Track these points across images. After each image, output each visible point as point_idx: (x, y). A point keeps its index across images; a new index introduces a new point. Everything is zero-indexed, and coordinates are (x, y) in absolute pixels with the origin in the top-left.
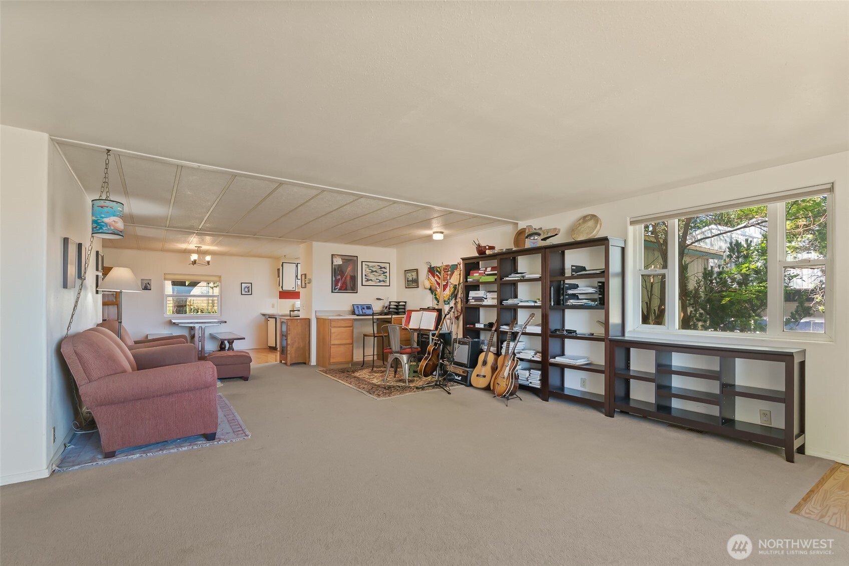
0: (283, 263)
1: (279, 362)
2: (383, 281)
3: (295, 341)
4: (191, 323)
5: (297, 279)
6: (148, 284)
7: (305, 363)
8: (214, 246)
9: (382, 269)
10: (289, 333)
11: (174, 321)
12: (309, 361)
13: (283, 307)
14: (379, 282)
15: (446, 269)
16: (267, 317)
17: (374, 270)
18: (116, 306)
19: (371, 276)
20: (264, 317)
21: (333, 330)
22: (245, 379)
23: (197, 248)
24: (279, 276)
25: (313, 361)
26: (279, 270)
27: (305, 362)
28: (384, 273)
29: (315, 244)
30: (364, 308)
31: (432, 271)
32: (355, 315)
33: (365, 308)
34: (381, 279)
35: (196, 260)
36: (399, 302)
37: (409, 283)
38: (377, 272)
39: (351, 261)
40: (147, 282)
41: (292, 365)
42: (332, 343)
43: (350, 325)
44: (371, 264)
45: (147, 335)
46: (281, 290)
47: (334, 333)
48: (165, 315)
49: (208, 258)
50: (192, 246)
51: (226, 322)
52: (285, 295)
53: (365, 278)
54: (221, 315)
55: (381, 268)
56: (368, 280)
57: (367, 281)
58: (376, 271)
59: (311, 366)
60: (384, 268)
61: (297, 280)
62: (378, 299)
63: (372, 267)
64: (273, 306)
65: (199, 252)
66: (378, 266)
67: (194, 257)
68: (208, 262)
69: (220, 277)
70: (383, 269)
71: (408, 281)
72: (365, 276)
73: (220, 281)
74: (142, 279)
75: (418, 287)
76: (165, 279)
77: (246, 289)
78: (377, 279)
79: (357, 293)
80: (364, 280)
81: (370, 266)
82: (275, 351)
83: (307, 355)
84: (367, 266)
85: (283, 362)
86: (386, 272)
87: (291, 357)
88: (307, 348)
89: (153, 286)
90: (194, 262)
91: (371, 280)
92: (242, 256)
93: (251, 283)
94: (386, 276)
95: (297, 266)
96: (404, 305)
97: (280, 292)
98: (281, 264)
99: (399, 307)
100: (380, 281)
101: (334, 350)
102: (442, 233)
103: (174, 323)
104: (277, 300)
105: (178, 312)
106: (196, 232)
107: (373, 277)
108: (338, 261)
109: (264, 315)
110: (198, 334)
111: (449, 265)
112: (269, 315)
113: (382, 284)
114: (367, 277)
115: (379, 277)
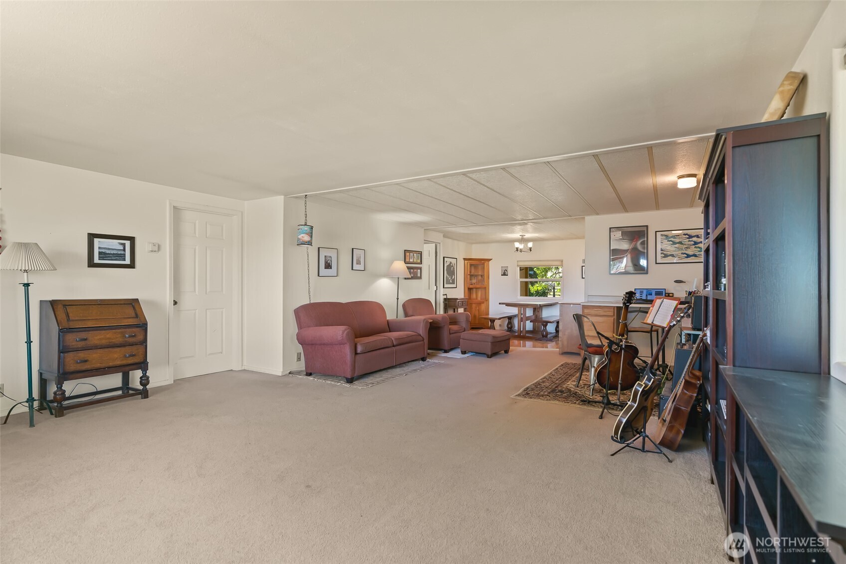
2: (695, 256)
17: (678, 241)
19: (672, 250)
23: (521, 237)
28: (696, 243)
29: (588, 218)
30: (651, 294)
33: (654, 293)
34: (690, 253)
38: (682, 244)
39: (637, 232)
40: (505, 269)
44: (671, 234)
50: (516, 236)
53: (661, 253)
55: (690, 237)
56: (666, 256)
57: (664, 257)
58: (680, 243)
60: (698, 236)
62: (677, 281)
63: (674, 237)
65: (523, 240)
66: (685, 235)
69: (562, 261)
70: (695, 239)
72: (662, 250)
73: (562, 265)
78: (682, 254)
79: (646, 273)
80: (659, 255)
84: (664, 237)
86: (701, 242)
92: (562, 239)
94: (701, 248)
100: (688, 256)
102: (694, 176)
107: (675, 251)
108: (617, 236)
113: (693, 259)
114: (665, 252)
115: (686, 250)
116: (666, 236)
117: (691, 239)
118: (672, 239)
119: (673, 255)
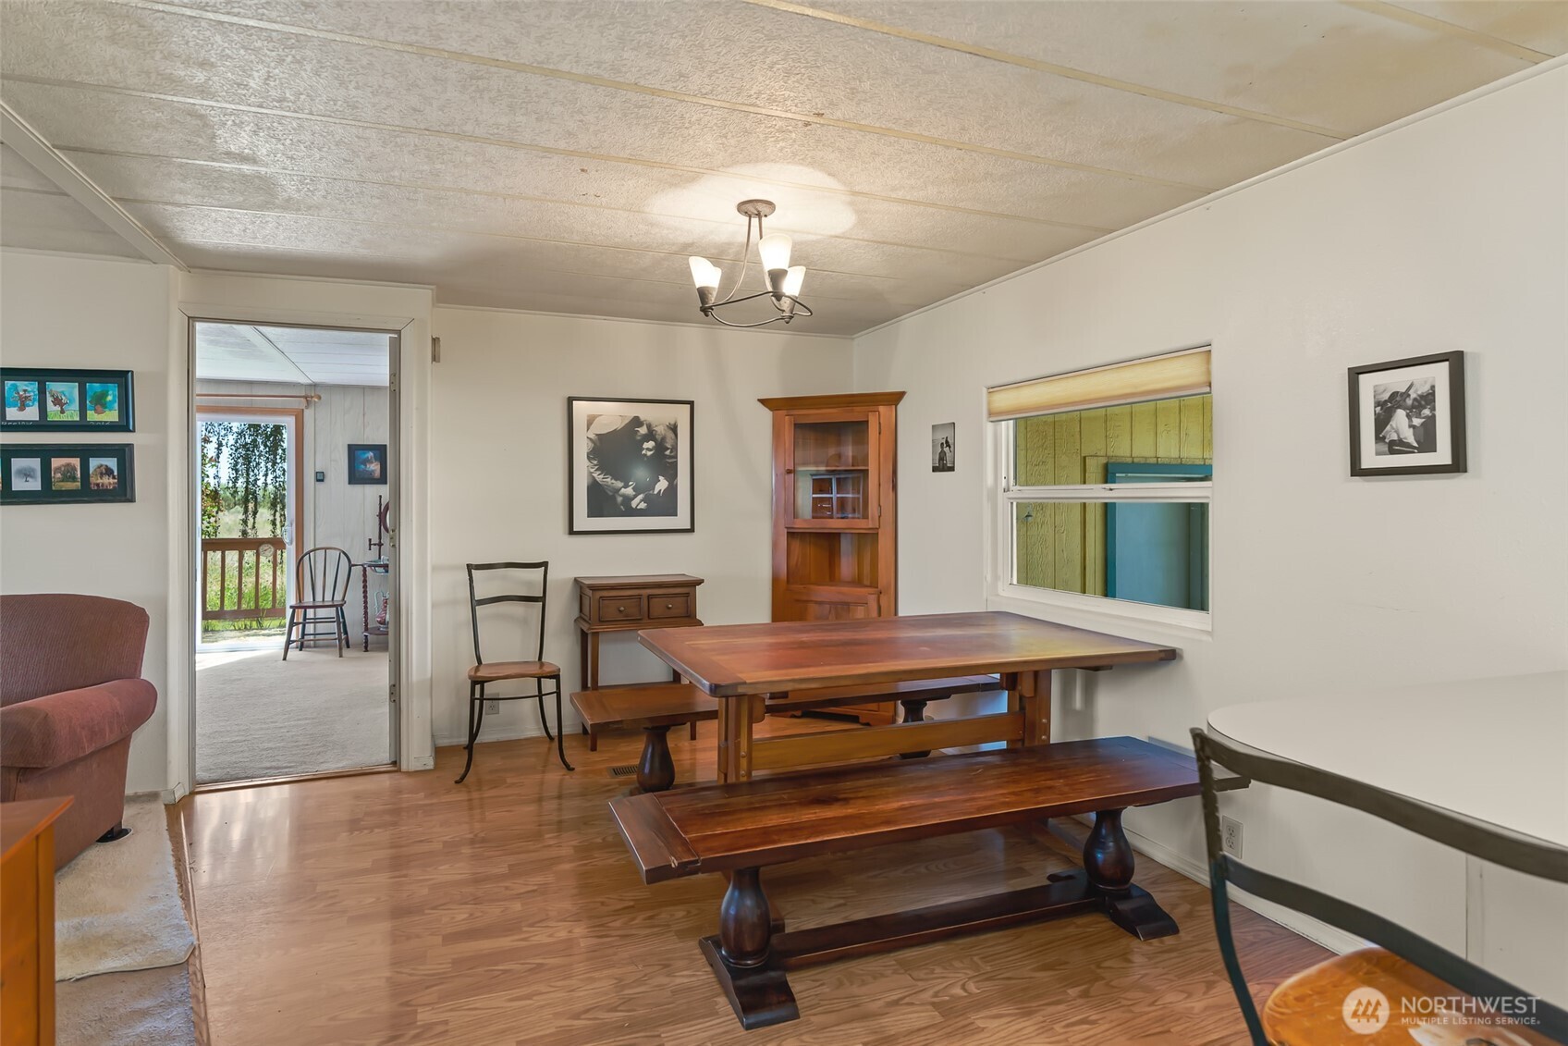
74: (933, 426)
77: (1403, 424)
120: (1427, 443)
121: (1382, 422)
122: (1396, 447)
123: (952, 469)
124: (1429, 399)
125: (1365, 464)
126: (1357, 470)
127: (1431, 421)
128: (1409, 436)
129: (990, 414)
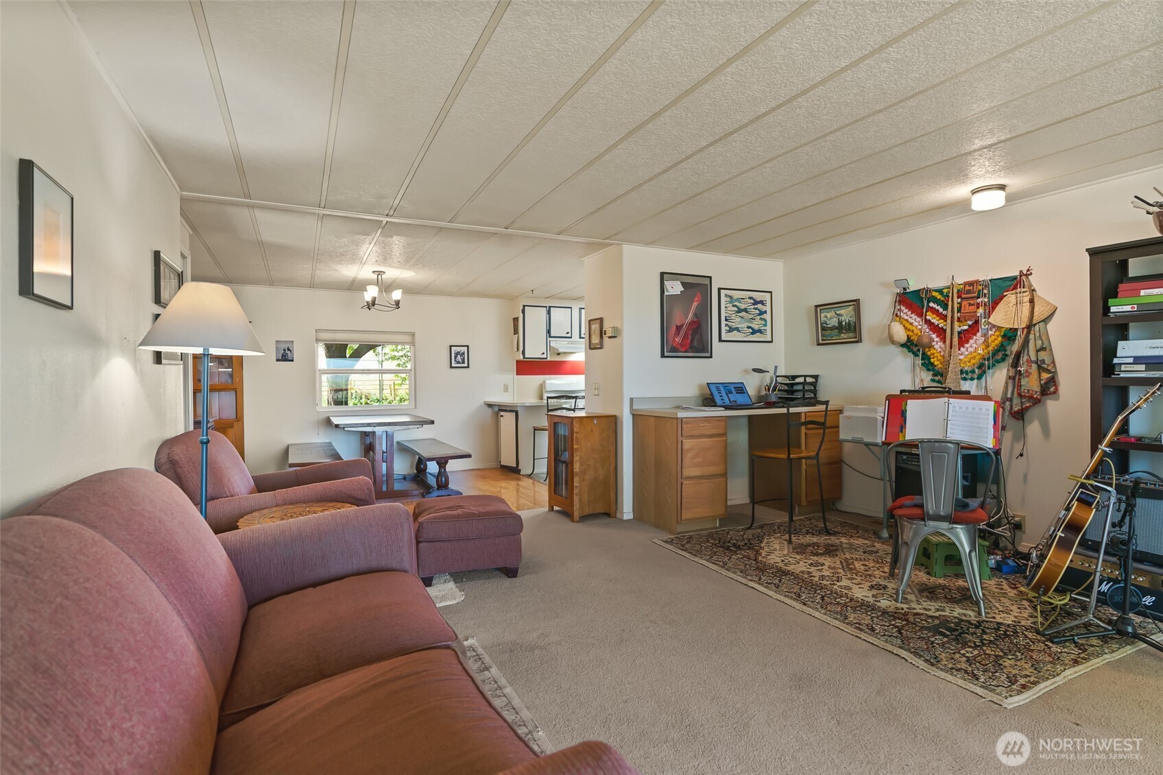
0: (524, 306)
1: (547, 509)
2: (760, 331)
3: (589, 465)
4: (369, 425)
5: (550, 337)
6: (289, 349)
7: (608, 515)
8: (409, 269)
9: (757, 305)
10: (577, 449)
11: (336, 421)
12: (616, 509)
13: (524, 391)
14: (752, 333)
15: (969, 292)
16: (496, 409)
17: (743, 306)
18: (233, 393)
19: (737, 321)
20: (490, 410)
21: (688, 443)
22: (511, 573)
23: (375, 276)
24: (516, 332)
25: (627, 509)
26: (516, 320)
27: (606, 512)
28: (761, 313)
29: (628, 249)
30: (731, 393)
31: (911, 300)
32: (715, 406)
33: (733, 390)
34: (756, 327)
35: (375, 298)
36: (794, 377)
37: (827, 333)
38: (747, 312)
39: (697, 287)
40: (285, 346)
41: (584, 518)
42: (687, 472)
43: (721, 431)
44: (736, 294)
45: (288, 445)
46: (521, 357)
47: (689, 450)
48: (318, 409)
49: (397, 295)
50: (365, 272)
51: (432, 422)
52: (526, 367)
53: (726, 325)
54: (416, 408)
55: (756, 303)
56: (731, 330)
57: (729, 331)
58: (745, 310)
59: (622, 520)
60: (762, 302)
61: (549, 339)
62: (756, 370)
63: (739, 300)
64: (506, 389)
65: (380, 282)
66: (750, 298)
67: (372, 292)
68: (397, 303)
69: (413, 335)
70: (759, 306)
71: (823, 329)
72: (726, 320)
73: (413, 343)
74: (277, 341)
75: (860, 341)
76: (318, 340)
77: (459, 358)
78: (748, 327)
79: (711, 357)
80: (724, 328)
81: (735, 297)
82: (517, 476)
83: (612, 495)
84: (728, 299)
85: (556, 508)
86: (765, 312)
87: (580, 501)
88: (612, 480)
89: (297, 354)
90: (372, 304)
91: (737, 329)
93: (468, 346)
94: (765, 320)
95: (549, 313)
96: (814, 384)
97: (518, 362)
98: (522, 308)
99: (795, 388)
100: (754, 332)
101: (689, 489)
102: (1002, 187)
103: (337, 426)
104: (511, 377)
105: (338, 402)
106: (385, 220)
107: (740, 323)
108: (674, 288)
109: (490, 405)
110: (381, 446)
111: (977, 282)
112: (499, 405)
113: (758, 337)
114: (730, 324)
115: (752, 322)
116: (731, 297)
117: (756, 306)
118: (736, 303)
119: (738, 328)
120: (464, 363)
121: (456, 357)
122: (458, 362)
123: (292, 361)
124: (463, 353)
125: (453, 366)
126: (451, 367)
127: (464, 358)
128: (460, 361)
129: (316, 340)
